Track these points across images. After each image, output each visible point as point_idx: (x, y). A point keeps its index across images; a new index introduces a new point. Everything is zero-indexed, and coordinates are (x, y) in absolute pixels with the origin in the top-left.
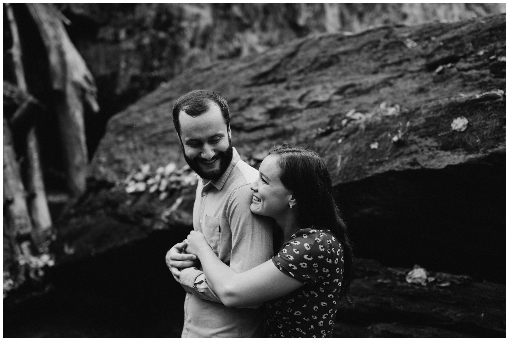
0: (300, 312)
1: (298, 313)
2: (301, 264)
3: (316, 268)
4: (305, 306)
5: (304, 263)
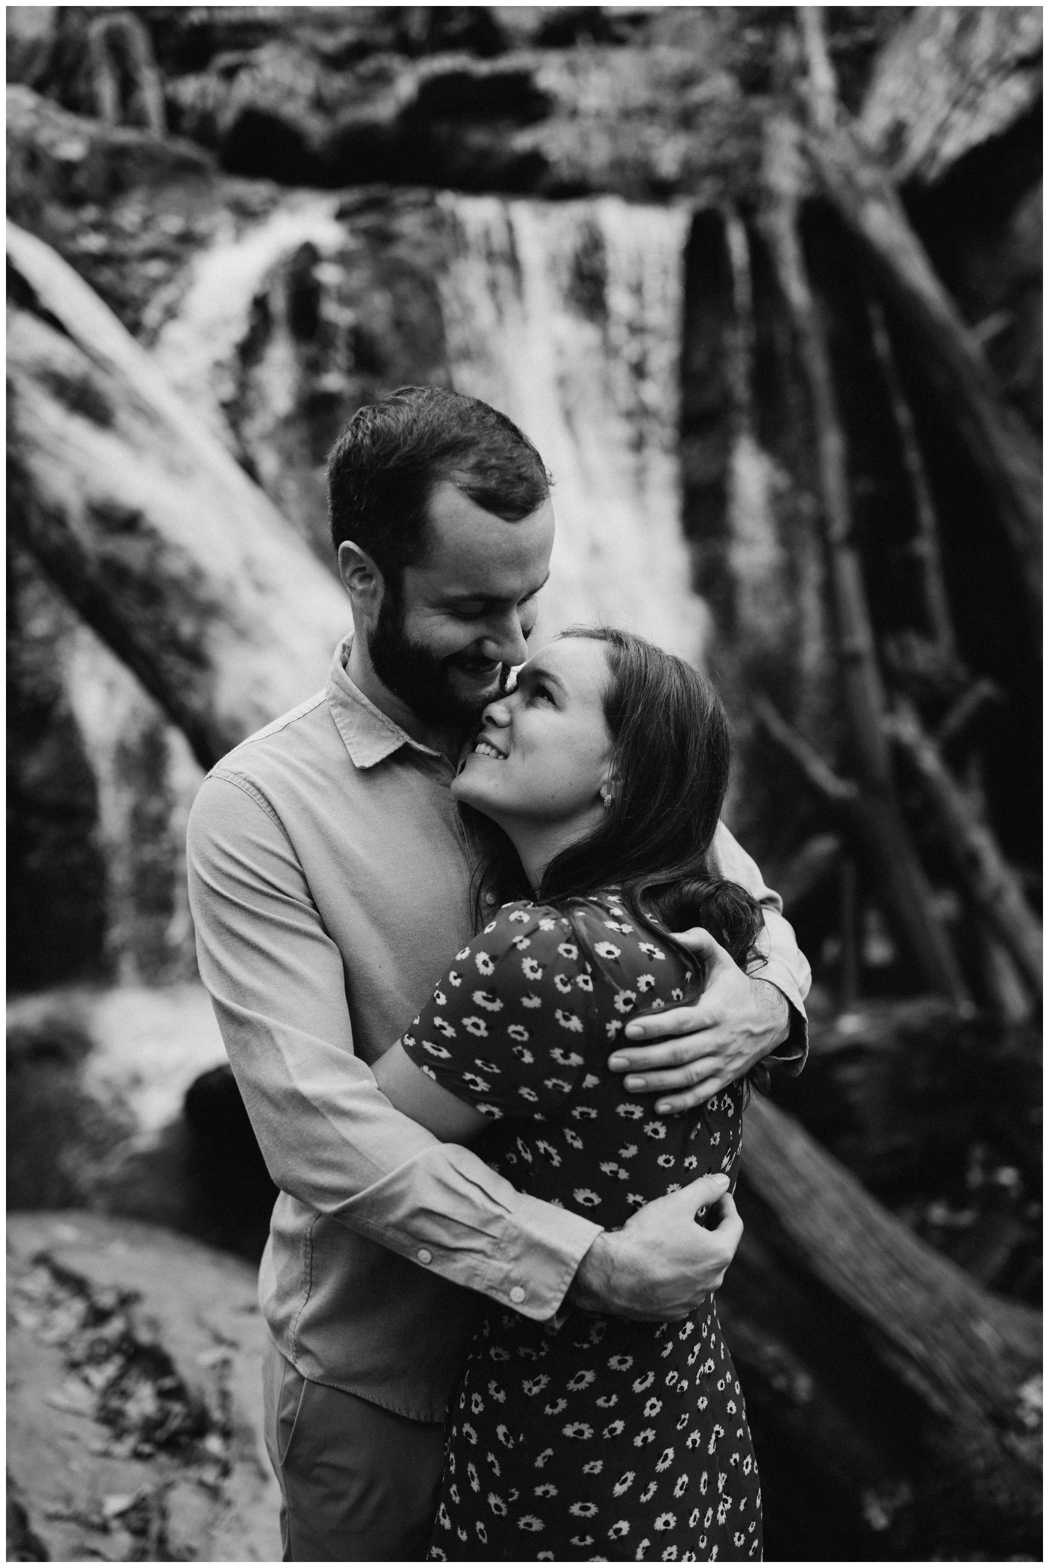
2: (467, 1021)
5: (474, 1019)
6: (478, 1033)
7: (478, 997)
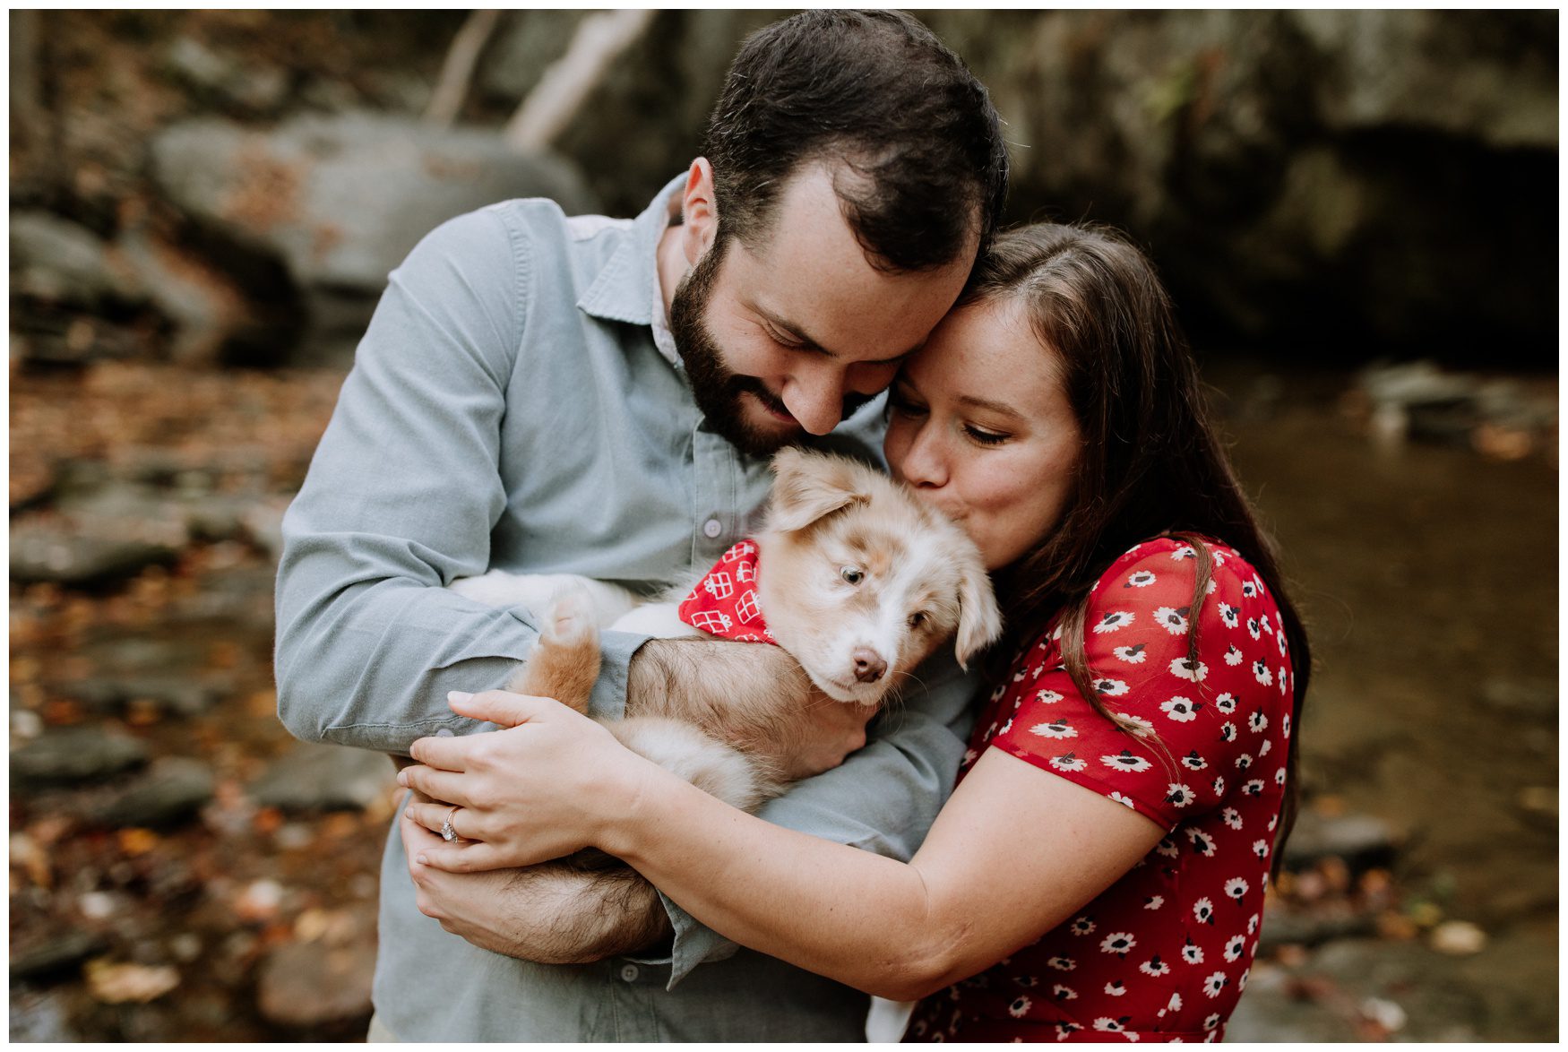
0: (1129, 937)
1: (1121, 943)
2: (1167, 706)
3: (1231, 718)
4: (1157, 903)
5: (1177, 700)
6: (1183, 718)
7: (1178, 667)
